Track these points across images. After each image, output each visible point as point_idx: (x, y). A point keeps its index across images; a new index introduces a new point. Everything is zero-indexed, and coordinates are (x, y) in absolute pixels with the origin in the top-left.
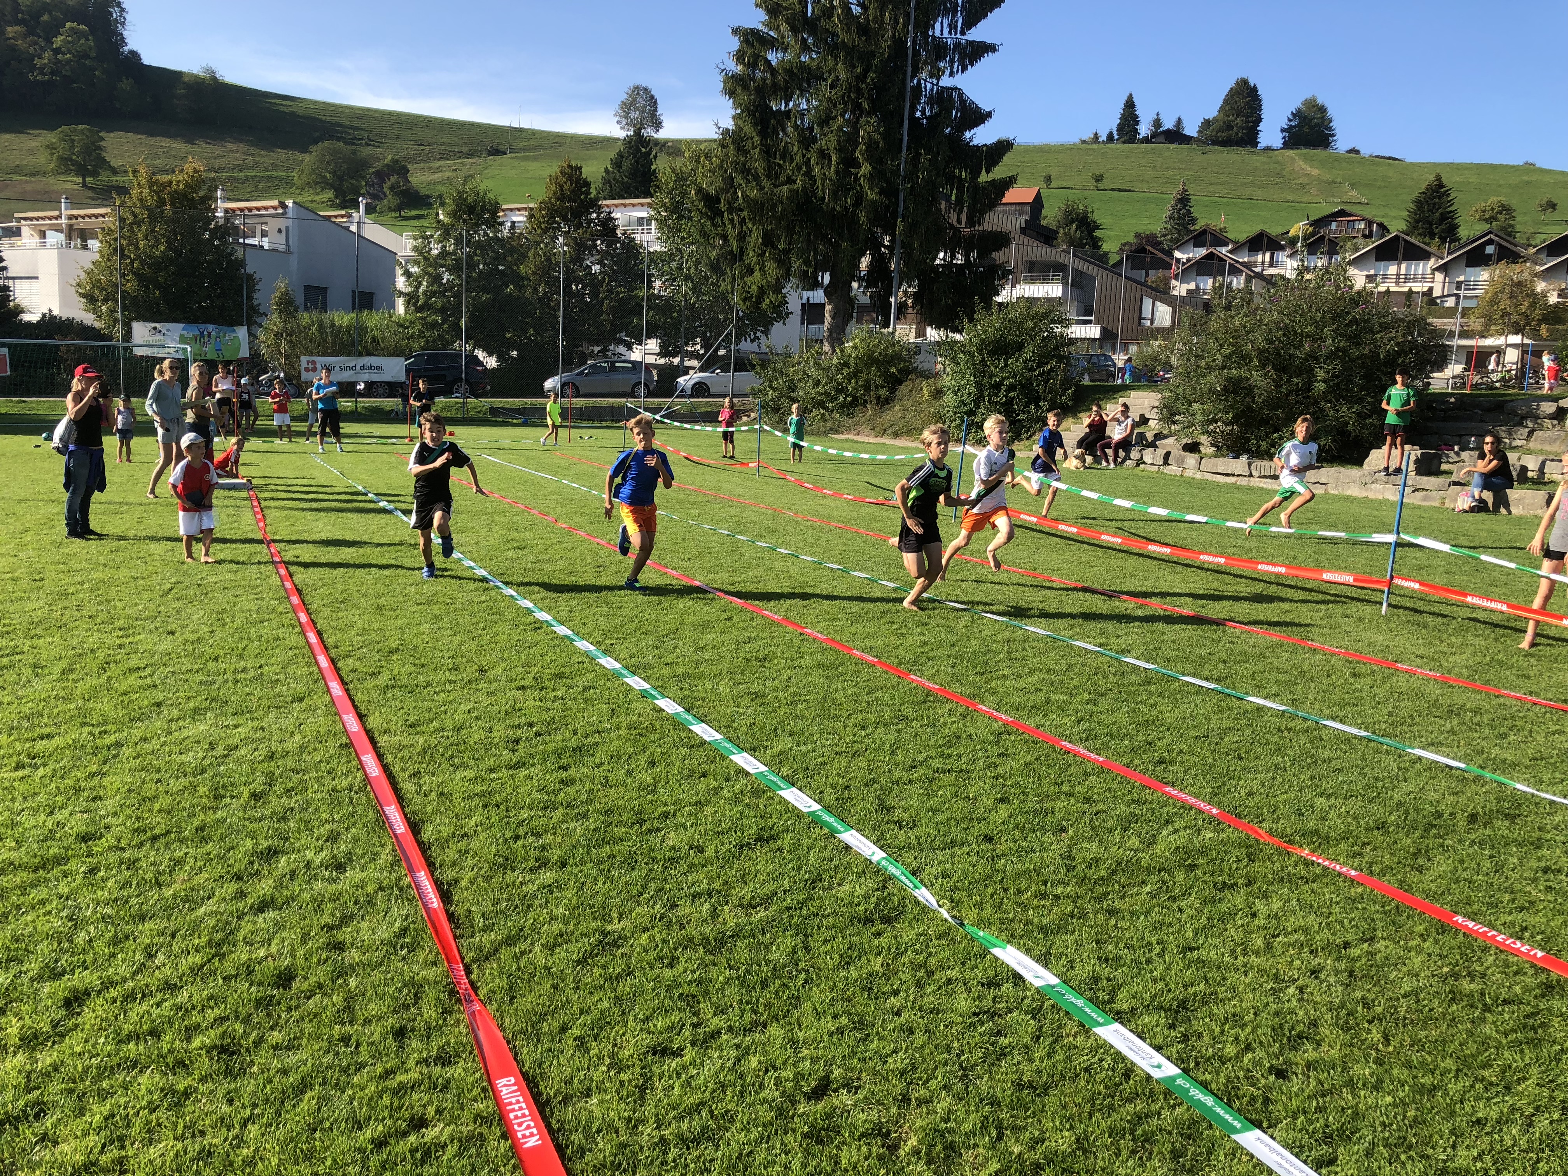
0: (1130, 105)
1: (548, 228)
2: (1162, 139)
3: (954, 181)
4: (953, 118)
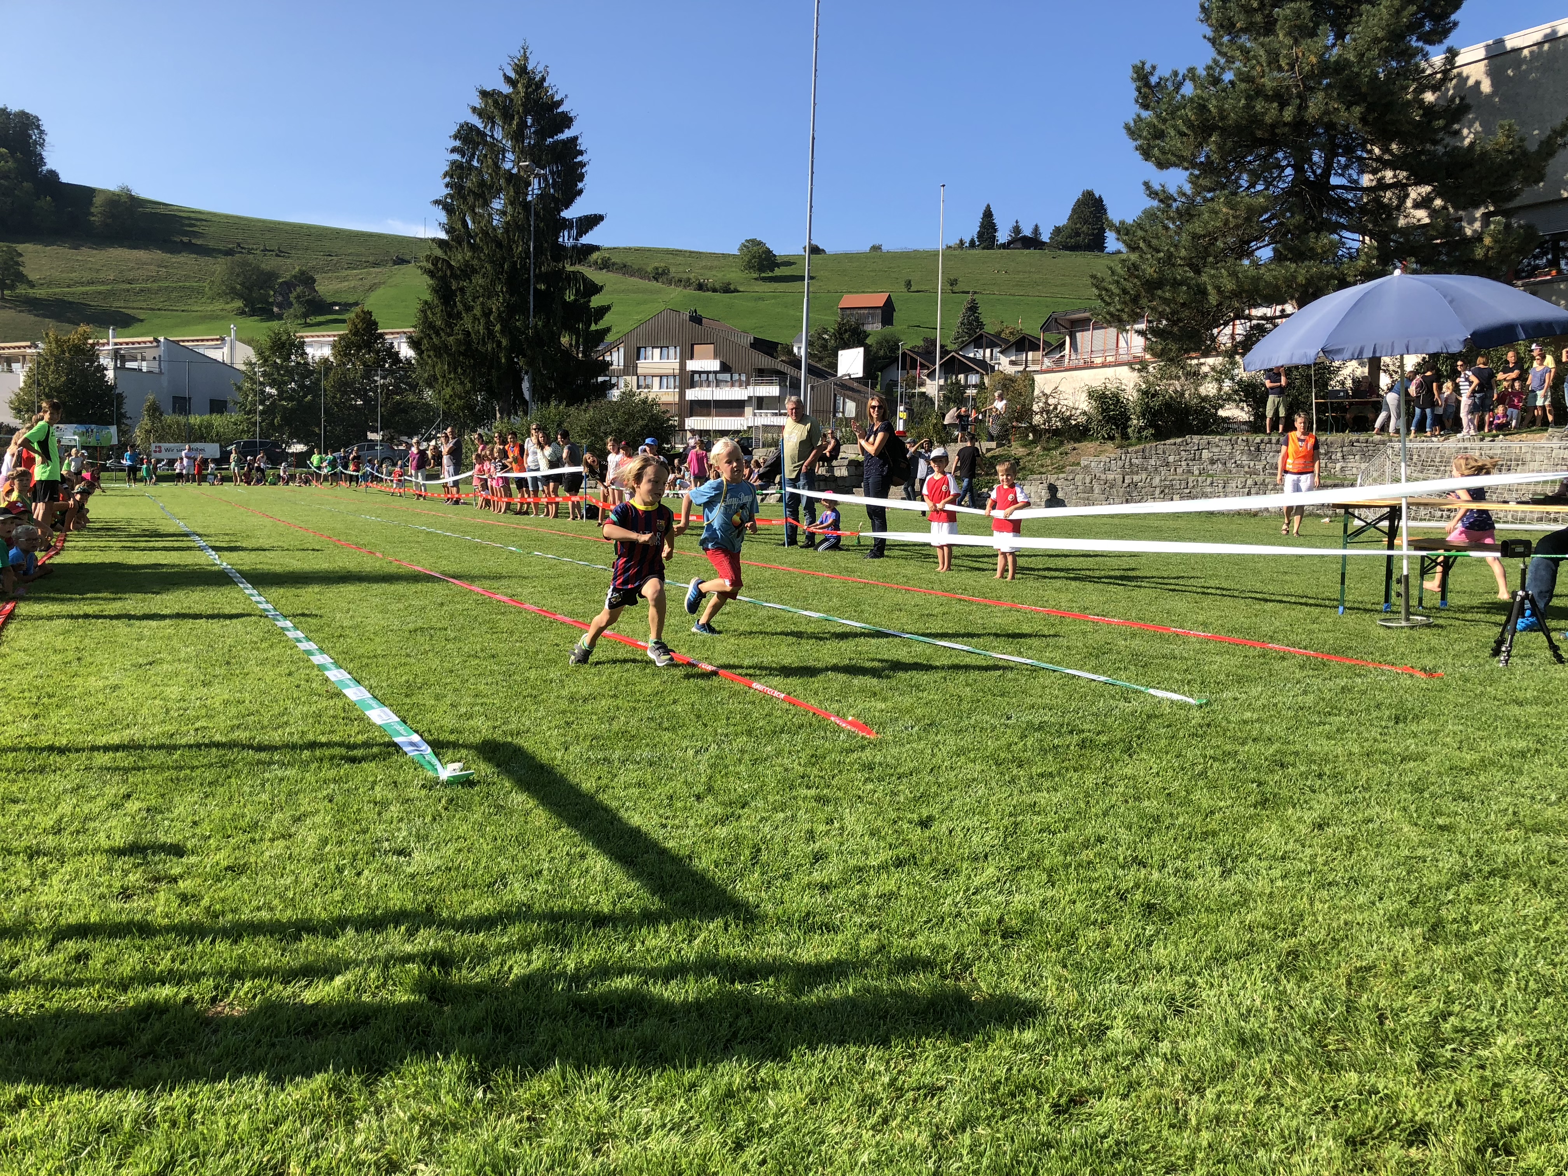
0: (988, 214)
1: (345, 355)
2: (1019, 245)
3: (573, 330)
4: (578, 290)
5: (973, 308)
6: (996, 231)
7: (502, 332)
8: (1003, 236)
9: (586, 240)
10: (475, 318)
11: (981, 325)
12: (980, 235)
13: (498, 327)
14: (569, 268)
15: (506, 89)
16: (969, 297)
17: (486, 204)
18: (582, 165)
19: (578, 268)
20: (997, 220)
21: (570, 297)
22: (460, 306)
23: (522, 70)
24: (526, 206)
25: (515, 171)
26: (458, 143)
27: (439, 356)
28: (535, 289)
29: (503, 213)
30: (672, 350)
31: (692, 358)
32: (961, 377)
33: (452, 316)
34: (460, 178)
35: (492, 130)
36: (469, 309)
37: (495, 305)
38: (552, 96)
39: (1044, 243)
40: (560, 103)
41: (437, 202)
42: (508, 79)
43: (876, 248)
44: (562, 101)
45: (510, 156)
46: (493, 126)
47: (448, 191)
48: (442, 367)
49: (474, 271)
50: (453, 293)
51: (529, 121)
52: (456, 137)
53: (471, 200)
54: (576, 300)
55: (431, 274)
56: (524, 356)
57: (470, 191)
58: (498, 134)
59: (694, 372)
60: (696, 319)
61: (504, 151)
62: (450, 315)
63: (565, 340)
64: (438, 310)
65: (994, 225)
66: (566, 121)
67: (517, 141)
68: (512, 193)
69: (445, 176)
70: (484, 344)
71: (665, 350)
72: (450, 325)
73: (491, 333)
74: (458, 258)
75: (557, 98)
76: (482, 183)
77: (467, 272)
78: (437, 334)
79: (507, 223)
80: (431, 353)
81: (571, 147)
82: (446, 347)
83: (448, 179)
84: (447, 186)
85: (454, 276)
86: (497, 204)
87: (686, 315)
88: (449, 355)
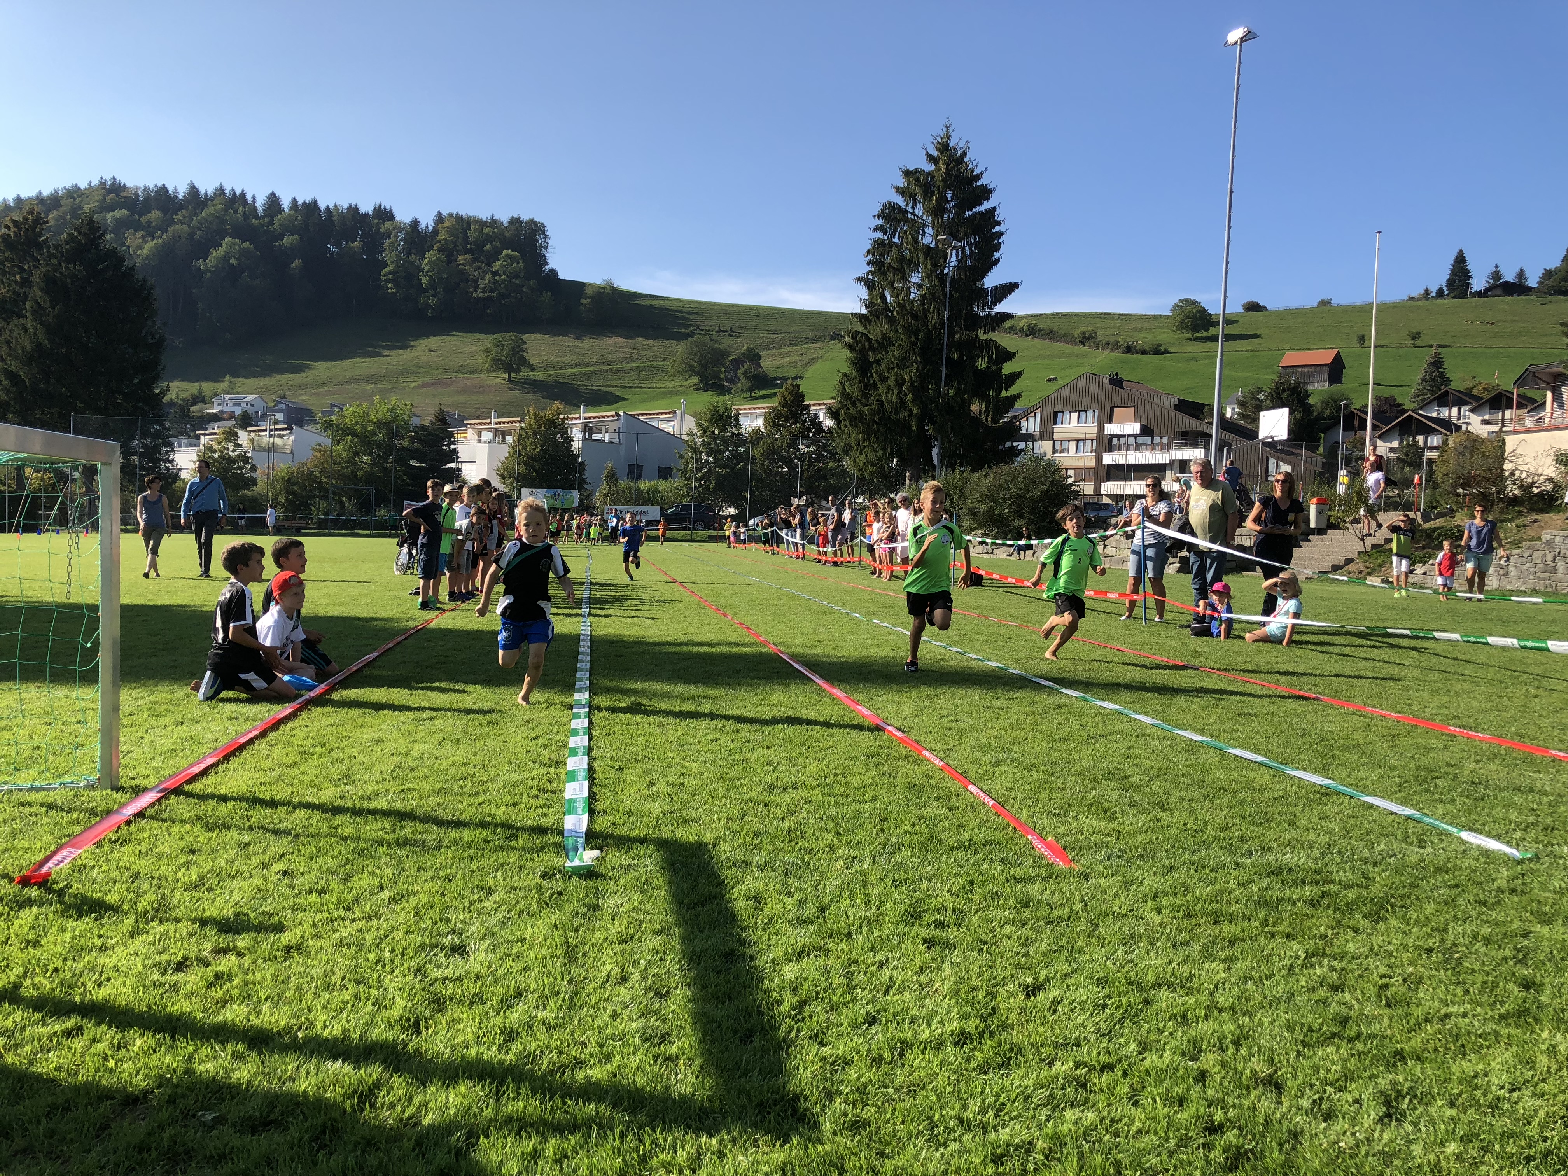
0: (1460, 260)
1: (774, 426)
2: (1499, 291)
3: (984, 398)
4: (990, 358)
5: (1437, 363)
6: (1469, 277)
7: (914, 400)
8: (1478, 283)
9: (1000, 308)
10: (889, 388)
11: (1447, 381)
12: (1450, 283)
13: (910, 397)
14: (982, 337)
15: (929, 167)
16: (1433, 351)
17: (905, 278)
18: (1000, 235)
19: (991, 335)
20: (1471, 265)
21: (981, 364)
22: (876, 377)
23: (944, 147)
24: (942, 278)
25: (933, 245)
26: (881, 222)
27: (854, 425)
28: (948, 359)
29: (920, 286)
30: (1090, 414)
31: (1111, 421)
32: (1420, 439)
33: (867, 387)
34: (882, 255)
35: (913, 208)
36: (884, 379)
37: (909, 374)
38: (972, 170)
39: (1531, 288)
40: (979, 176)
41: (859, 279)
42: (930, 158)
43: (1325, 303)
44: (982, 174)
45: (929, 231)
46: (915, 203)
47: (870, 268)
48: (856, 435)
49: (891, 343)
50: (870, 365)
51: (949, 195)
52: (879, 216)
53: (890, 275)
54: (988, 368)
55: (851, 348)
56: (934, 423)
57: (890, 266)
58: (919, 211)
59: (1112, 436)
60: (1117, 382)
61: (924, 226)
62: (866, 386)
63: (975, 408)
64: (855, 381)
65: (1468, 271)
66: (985, 193)
67: (936, 216)
68: (929, 266)
69: (868, 253)
70: (897, 413)
71: (1083, 414)
72: (865, 395)
73: (903, 403)
74: (875, 332)
75: (976, 172)
76: (902, 259)
77: (884, 343)
78: (854, 405)
79: (923, 296)
80: (848, 423)
81: (990, 218)
82: (861, 418)
83: (870, 257)
84: (868, 263)
85: (872, 349)
86: (915, 278)
87: (1106, 379)
88: (863, 424)
